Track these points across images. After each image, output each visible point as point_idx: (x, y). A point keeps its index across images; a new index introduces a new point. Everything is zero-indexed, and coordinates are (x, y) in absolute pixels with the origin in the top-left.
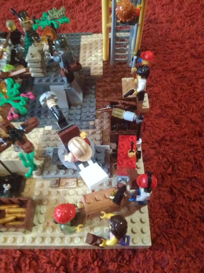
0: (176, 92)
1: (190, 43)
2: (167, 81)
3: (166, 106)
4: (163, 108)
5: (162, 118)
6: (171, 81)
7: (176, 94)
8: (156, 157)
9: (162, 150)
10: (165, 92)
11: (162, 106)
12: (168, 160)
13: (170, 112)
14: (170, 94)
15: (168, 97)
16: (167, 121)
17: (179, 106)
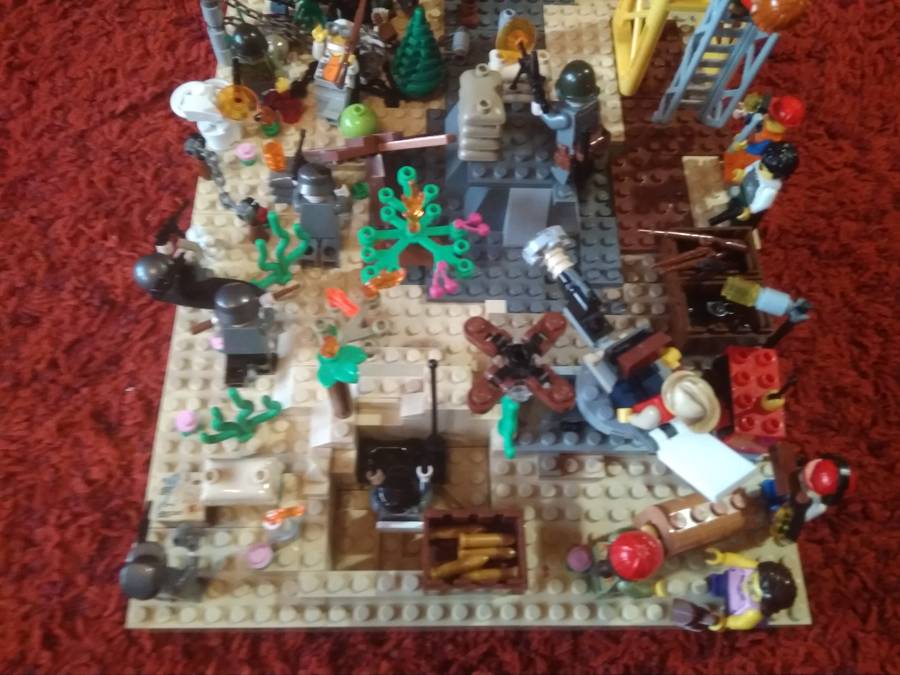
0: (865, 341)
1: (887, 149)
2: (832, 296)
3: (840, 391)
4: (830, 395)
5: (833, 433)
6: (842, 295)
7: (864, 349)
8: (827, 573)
9: (842, 546)
10: (830, 337)
11: (824, 389)
12: (864, 583)
13: (853, 412)
14: (844, 344)
15: (842, 356)
16: (847, 444)
17: (877, 391)
